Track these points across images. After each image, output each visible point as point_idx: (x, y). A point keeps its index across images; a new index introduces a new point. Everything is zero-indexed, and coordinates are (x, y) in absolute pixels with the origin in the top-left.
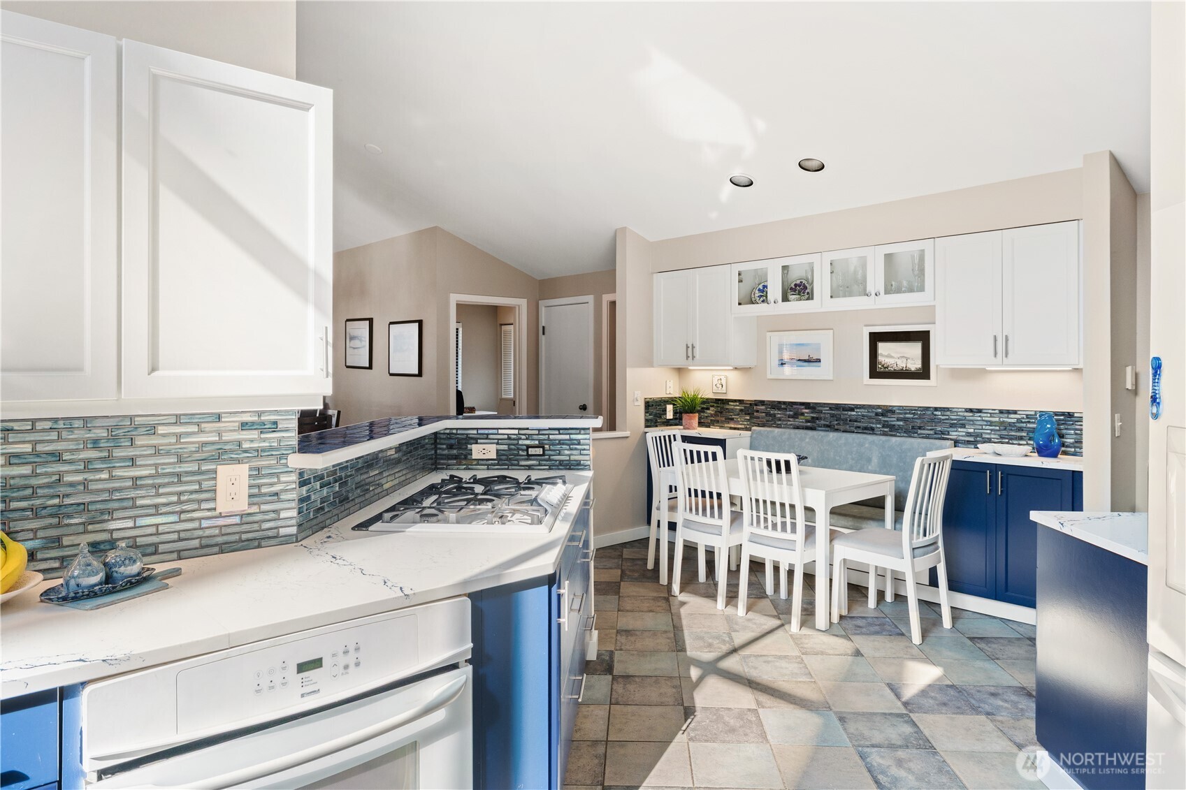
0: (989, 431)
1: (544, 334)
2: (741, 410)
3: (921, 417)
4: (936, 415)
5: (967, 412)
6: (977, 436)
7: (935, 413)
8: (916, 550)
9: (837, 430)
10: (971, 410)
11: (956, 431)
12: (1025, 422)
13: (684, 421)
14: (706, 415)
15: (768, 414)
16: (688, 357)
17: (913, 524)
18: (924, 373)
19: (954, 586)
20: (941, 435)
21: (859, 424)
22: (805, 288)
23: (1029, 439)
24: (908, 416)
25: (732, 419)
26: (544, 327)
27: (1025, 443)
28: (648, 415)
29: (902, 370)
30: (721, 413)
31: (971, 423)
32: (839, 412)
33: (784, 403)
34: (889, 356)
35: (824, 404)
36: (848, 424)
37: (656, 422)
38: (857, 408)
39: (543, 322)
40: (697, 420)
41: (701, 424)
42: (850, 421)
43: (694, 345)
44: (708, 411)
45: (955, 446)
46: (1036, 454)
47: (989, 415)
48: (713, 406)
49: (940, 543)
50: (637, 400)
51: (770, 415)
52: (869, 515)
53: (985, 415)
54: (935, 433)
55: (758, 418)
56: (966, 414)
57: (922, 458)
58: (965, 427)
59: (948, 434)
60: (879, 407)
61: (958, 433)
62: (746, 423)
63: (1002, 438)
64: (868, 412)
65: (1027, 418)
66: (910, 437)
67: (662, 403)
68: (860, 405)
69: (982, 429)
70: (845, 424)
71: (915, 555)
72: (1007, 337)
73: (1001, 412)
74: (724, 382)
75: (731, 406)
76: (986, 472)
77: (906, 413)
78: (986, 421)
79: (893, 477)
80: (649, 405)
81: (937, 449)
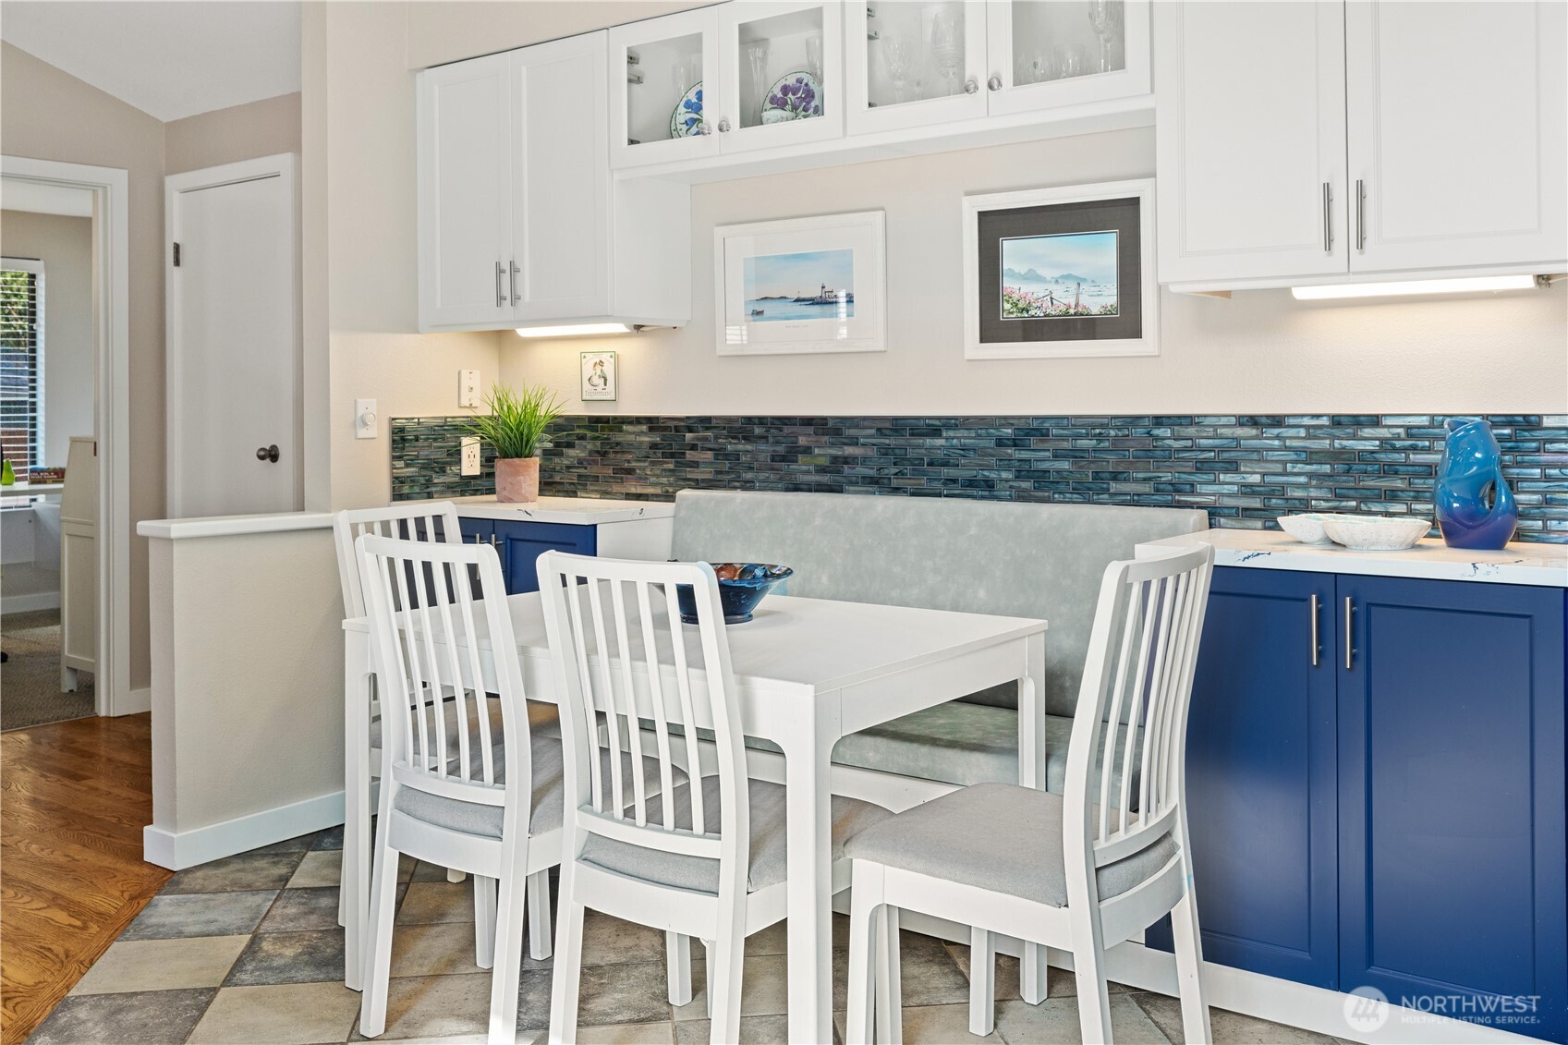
0: (1302, 479)
1: (177, 263)
2: (654, 446)
3: (1118, 446)
4: (1157, 438)
5: (1242, 425)
6: (1270, 494)
7: (1156, 432)
8: (1106, 873)
9: (896, 491)
10: (1253, 421)
11: (1213, 483)
12: (1404, 449)
13: (499, 482)
14: (566, 462)
15: (720, 453)
16: (500, 299)
17: (1099, 763)
18: (1125, 322)
19: (1217, 948)
20: (1171, 496)
21: (952, 472)
22: (810, 95)
23: (1416, 499)
24: (1084, 443)
25: (630, 471)
26: (177, 247)
27: (1402, 508)
28: (401, 464)
29: (1067, 314)
30: (604, 454)
31: (1255, 456)
32: (901, 441)
33: (761, 420)
34: (1032, 277)
35: (865, 418)
36: (924, 473)
37: (429, 483)
38: (949, 427)
39: (175, 234)
40: (536, 475)
41: (548, 486)
42: (931, 464)
43: (518, 265)
44: (571, 452)
45: (1211, 527)
46: (1442, 542)
47: (1302, 433)
48: (582, 438)
49: (1181, 835)
50: (365, 424)
51: (727, 456)
52: (974, 736)
53: (1292, 432)
54: (1157, 490)
55: (695, 464)
56: (1240, 432)
57: (1123, 564)
58: (1236, 471)
59: (1192, 492)
60: (1006, 421)
61: (1224, 487)
62: (664, 480)
63: (1339, 497)
64: (979, 436)
65: (1409, 436)
66: (1089, 502)
67: (447, 434)
68: (956, 418)
69: (1285, 473)
70: (918, 473)
71: (1104, 889)
72: (1360, 185)
73: (1337, 421)
74: (609, 370)
75: (630, 435)
76: (1308, 600)
77: (1079, 437)
78: (1296, 450)
79: (1040, 623)
80: (401, 438)
81: (1164, 534)
